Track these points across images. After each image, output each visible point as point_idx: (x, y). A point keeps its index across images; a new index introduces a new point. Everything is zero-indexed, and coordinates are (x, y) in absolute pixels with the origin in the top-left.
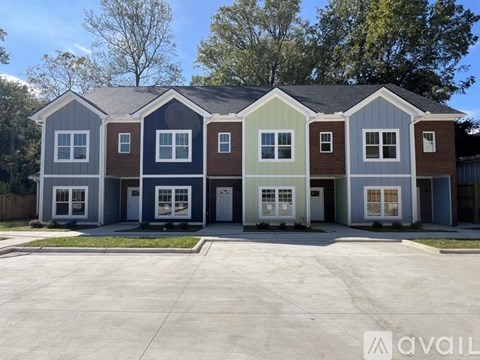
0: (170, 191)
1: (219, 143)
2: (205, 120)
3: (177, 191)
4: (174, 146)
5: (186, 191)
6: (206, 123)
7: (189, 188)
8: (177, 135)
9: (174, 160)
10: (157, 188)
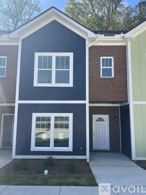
0: (49, 119)
1: (101, 67)
2: (87, 42)
3: (56, 118)
4: (54, 69)
5: (67, 119)
6: (88, 45)
7: (70, 115)
8: (57, 58)
9: (53, 84)
10: (35, 115)
